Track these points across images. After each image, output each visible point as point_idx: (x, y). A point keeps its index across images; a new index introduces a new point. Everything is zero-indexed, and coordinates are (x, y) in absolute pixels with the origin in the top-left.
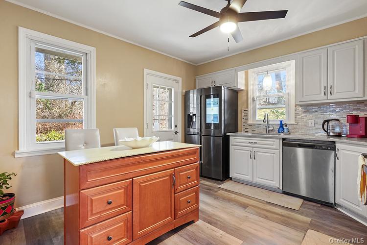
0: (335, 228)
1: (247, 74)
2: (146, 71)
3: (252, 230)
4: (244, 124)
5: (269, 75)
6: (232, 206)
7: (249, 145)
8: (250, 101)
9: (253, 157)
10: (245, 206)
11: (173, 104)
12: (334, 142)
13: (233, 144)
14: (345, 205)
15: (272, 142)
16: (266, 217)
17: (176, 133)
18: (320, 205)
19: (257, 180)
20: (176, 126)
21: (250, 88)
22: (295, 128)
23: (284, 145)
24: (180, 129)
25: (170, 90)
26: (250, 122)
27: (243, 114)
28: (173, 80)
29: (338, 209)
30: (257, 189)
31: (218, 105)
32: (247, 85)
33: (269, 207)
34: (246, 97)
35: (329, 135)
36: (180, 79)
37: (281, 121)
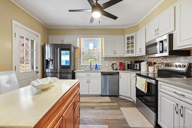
0: (125, 104)
1: (80, 40)
2: (14, 22)
3: (105, 117)
4: (79, 66)
5: (92, 42)
6: (88, 110)
7: (87, 76)
8: (82, 54)
9: (88, 82)
10: (93, 108)
11: (35, 52)
12: (119, 72)
13: (77, 76)
14: (123, 95)
15: (97, 74)
16: (105, 109)
17: (37, 73)
18: (114, 97)
19: (91, 93)
20: (37, 68)
21: (82, 47)
22: (102, 67)
23: (102, 75)
24: (40, 70)
25: (32, 42)
26: (82, 64)
27: (78, 60)
28: (35, 34)
29: (120, 97)
30: (91, 97)
31: (69, 55)
32: (80, 45)
33: (102, 104)
34: (79, 52)
35: (113, 70)
36: (40, 35)
37: (96, 64)
